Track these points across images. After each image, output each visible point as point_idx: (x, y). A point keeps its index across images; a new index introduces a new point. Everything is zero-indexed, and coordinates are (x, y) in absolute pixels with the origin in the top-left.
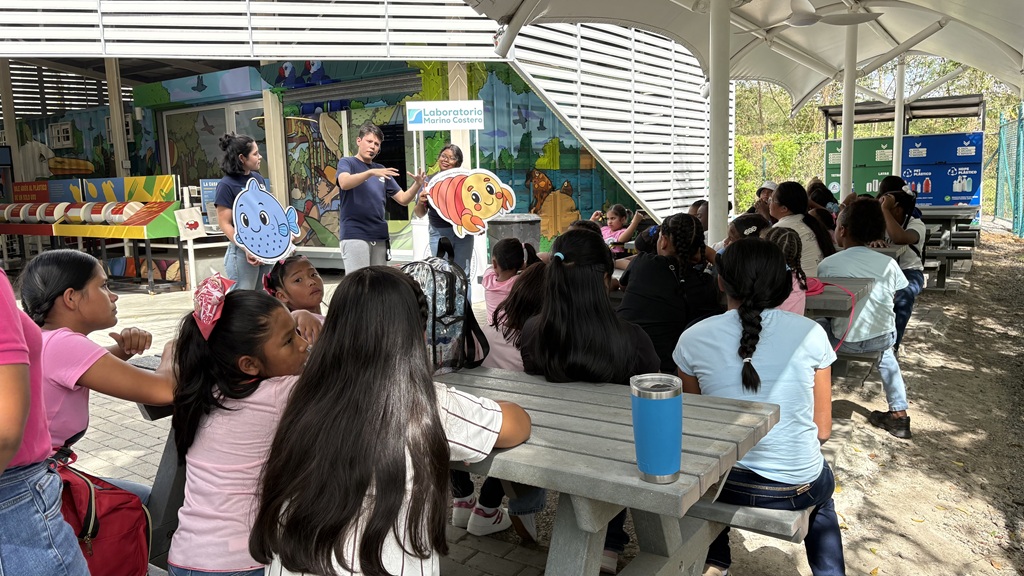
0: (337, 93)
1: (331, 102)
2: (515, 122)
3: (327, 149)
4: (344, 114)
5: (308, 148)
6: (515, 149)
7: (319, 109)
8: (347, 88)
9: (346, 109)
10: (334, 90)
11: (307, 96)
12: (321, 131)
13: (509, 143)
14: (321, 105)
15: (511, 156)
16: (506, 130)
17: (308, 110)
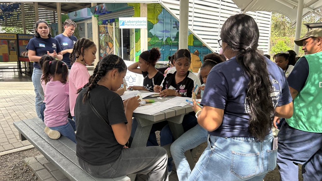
0: (112, 16)
1: (110, 19)
2: (174, 27)
3: (109, 36)
4: (114, 23)
5: (105, 36)
6: (173, 37)
7: (107, 22)
8: (114, 15)
9: (114, 22)
10: (111, 15)
11: (104, 18)
12: (108, 30)
13: (171, 35)
14: (107, 21)
15: (171, 40)
16: (170, 30)
17: (104, 23)
